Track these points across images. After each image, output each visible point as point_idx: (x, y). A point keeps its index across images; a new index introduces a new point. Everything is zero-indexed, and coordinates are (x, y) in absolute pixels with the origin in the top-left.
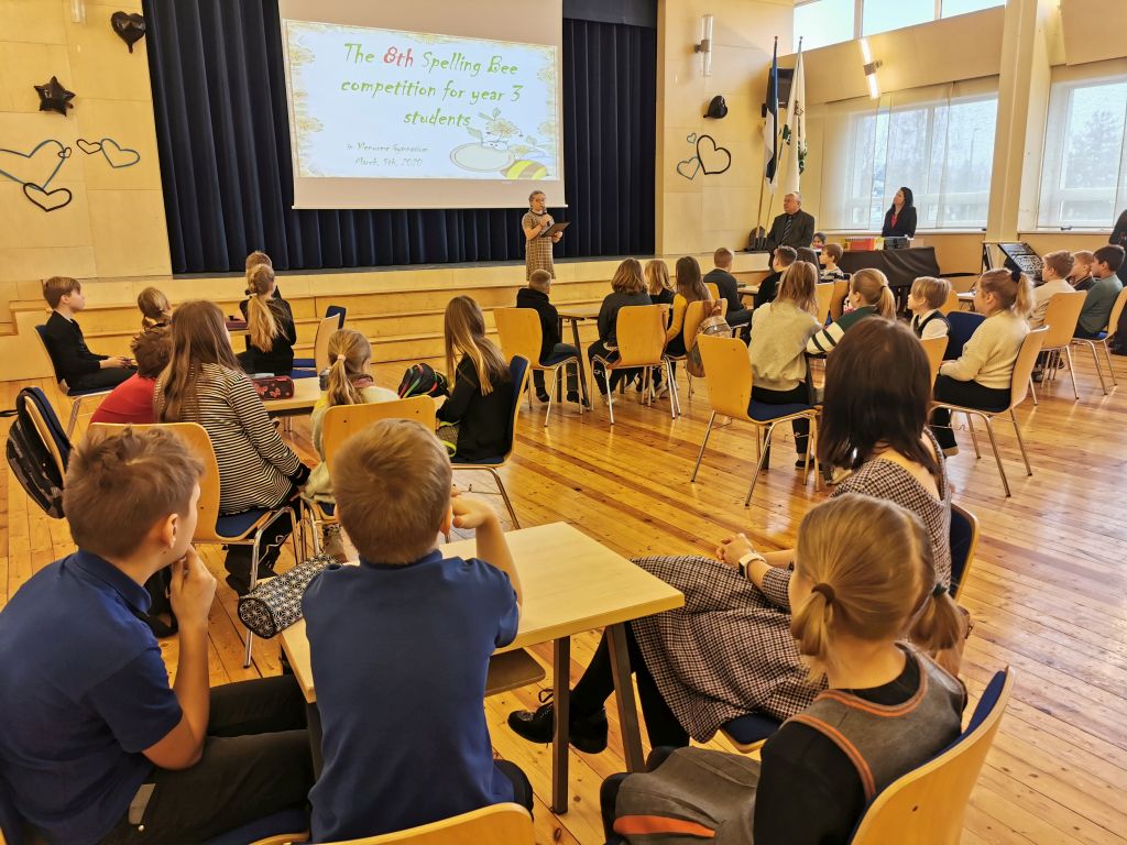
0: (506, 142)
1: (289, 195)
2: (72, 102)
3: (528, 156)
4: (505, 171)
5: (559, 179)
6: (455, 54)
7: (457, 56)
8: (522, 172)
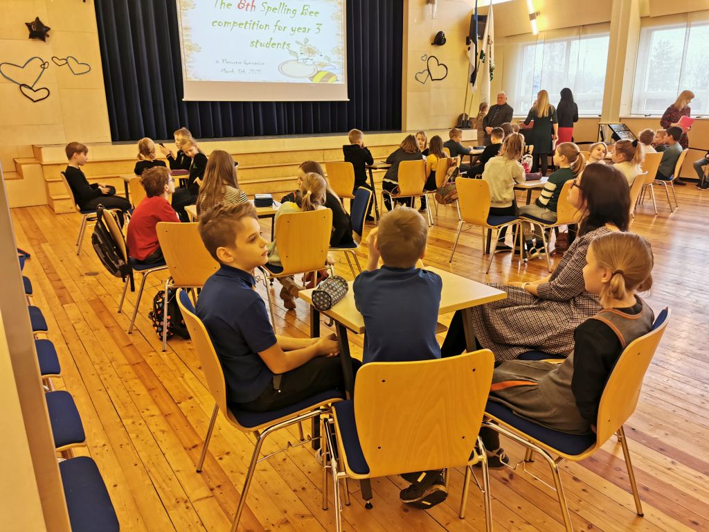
0: (312, 60)
1: (180, 93)
2: (48, 33)
3: (325, 68)
4: (311, 78)
5: (344, 83)
6: (281, 3)
7: (282, 5)
8: (322, 79)
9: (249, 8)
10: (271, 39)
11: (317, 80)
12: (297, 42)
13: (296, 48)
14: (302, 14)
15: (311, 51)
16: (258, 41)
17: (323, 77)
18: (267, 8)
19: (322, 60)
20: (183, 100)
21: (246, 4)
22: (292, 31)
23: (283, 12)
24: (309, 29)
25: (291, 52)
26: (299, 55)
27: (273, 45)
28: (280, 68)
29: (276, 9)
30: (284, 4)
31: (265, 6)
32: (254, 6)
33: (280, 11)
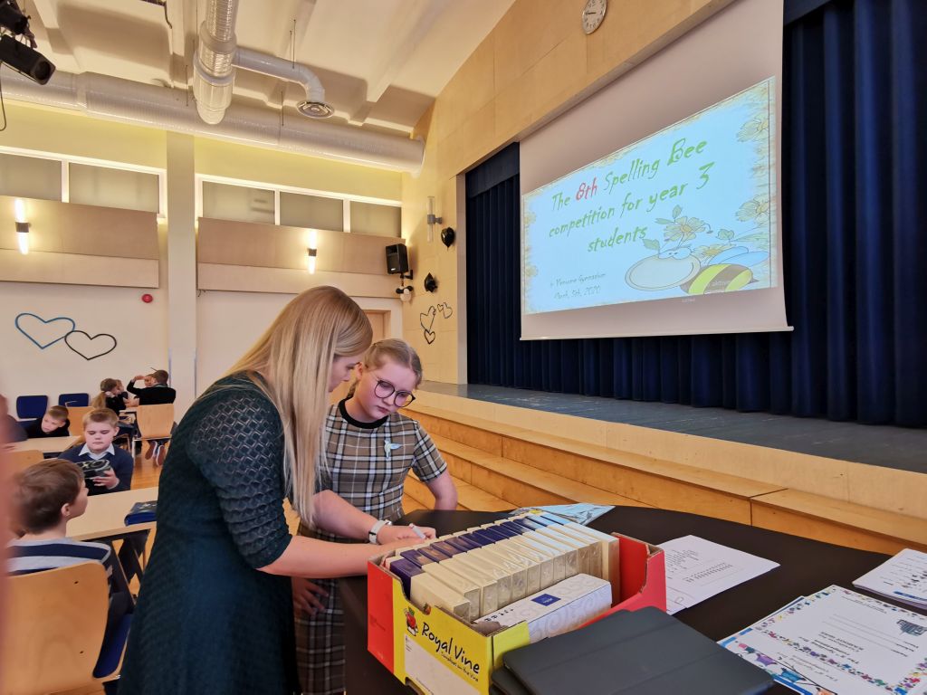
0: (688, 247)
4: (686, 285)
5: (774, 284)
6: (633, 162)
7: (635, 163)
8: (711, 283)
9: (590, 191)
10: (617, 229)
11: (698, 289)
12: (659, 221)
13: (656, 233)
14: (671, 161)
15: (687, 229)
16: (598, 241)
17: (713, 281)
18: (611, 182)
19: (711, 241)
20: (521, 339)
21: (585, 190)
22: (651, 202)
23: (636, 175)
24: (683, 187)
25: (648, 244)
26: (662, 243)
30: (638, 160)
31: (611, 178)
32: (596, 187)
33: (631, 177)
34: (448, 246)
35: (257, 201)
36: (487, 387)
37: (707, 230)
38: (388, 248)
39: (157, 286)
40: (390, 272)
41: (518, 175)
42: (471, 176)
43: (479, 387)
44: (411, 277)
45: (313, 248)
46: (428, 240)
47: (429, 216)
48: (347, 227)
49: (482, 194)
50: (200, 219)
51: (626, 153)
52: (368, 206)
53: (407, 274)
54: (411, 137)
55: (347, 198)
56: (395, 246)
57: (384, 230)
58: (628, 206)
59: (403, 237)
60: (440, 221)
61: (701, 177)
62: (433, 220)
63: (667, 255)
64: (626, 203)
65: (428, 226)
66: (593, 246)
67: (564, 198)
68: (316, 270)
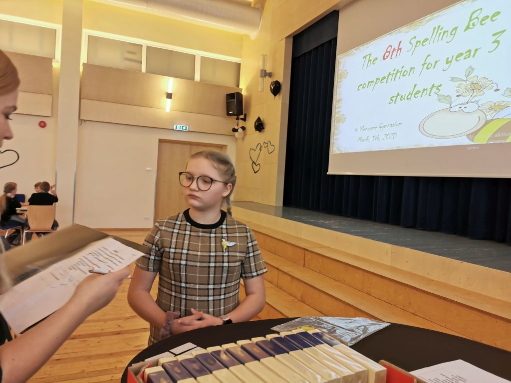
0: (476, 102)
4: (472, 135)
6: (435, 28)
7: (436, 30)
8: (494, 134)
9: (395, 53)
10: (415, 85)
11: (482, 139)
12: (453, 79)
13: (450, 89)
14: (468, 28)
15: (476, 87)
16: (398, 94)
17: (496, 132)
18: (414, 45)
19: (497, 98)
20: (328, 173)
21: (392, 51)
22: (447, 63)
23: (436, 39)
24: (476, 50)
25: (441, 98)
26: (454, 98)
27: (416, 94)
28: (421, 127)
29: (427, 39)
30: (439, 26)
31: (414, 42)
32: (401, 49)
33: (432, 40)
34: (275, 95)
35: (129, 52)
36: (298, 210)
37: (495, 88)
38: (228, 95)
39: (50, 115)
40: (228, 114)
41: (336, 38)
42: (297, 39)
43: (292, 210)
44: (244, 119)
45: (170, 92)
46: (260, 90)
47: (262, 70)
48: (197, 77)
49: (305, 54)
50: (84, 64)
51: (428, 21)
52: (215, 61)
53: (242, 117)
54: (252, 5)
55: (199, 53)
56: (234, 94)
57: (226, 80)
58: (427, 66)
59: (240, 87)
60: (270, 75)
61: (493, 43)
62: (265, 74)
63: (457, 109)
64: (425, 64)
65: (260, 79)
66: (394, 99)
67: (372, 58)
68: (171, 110)
